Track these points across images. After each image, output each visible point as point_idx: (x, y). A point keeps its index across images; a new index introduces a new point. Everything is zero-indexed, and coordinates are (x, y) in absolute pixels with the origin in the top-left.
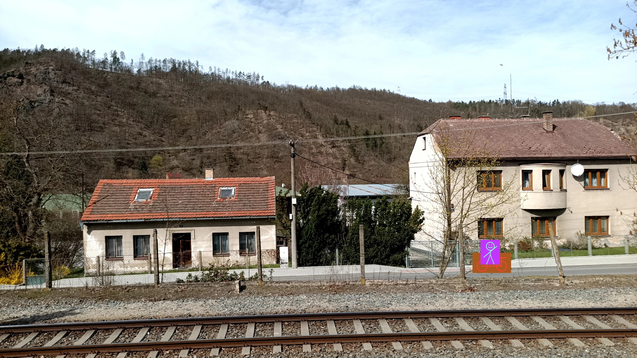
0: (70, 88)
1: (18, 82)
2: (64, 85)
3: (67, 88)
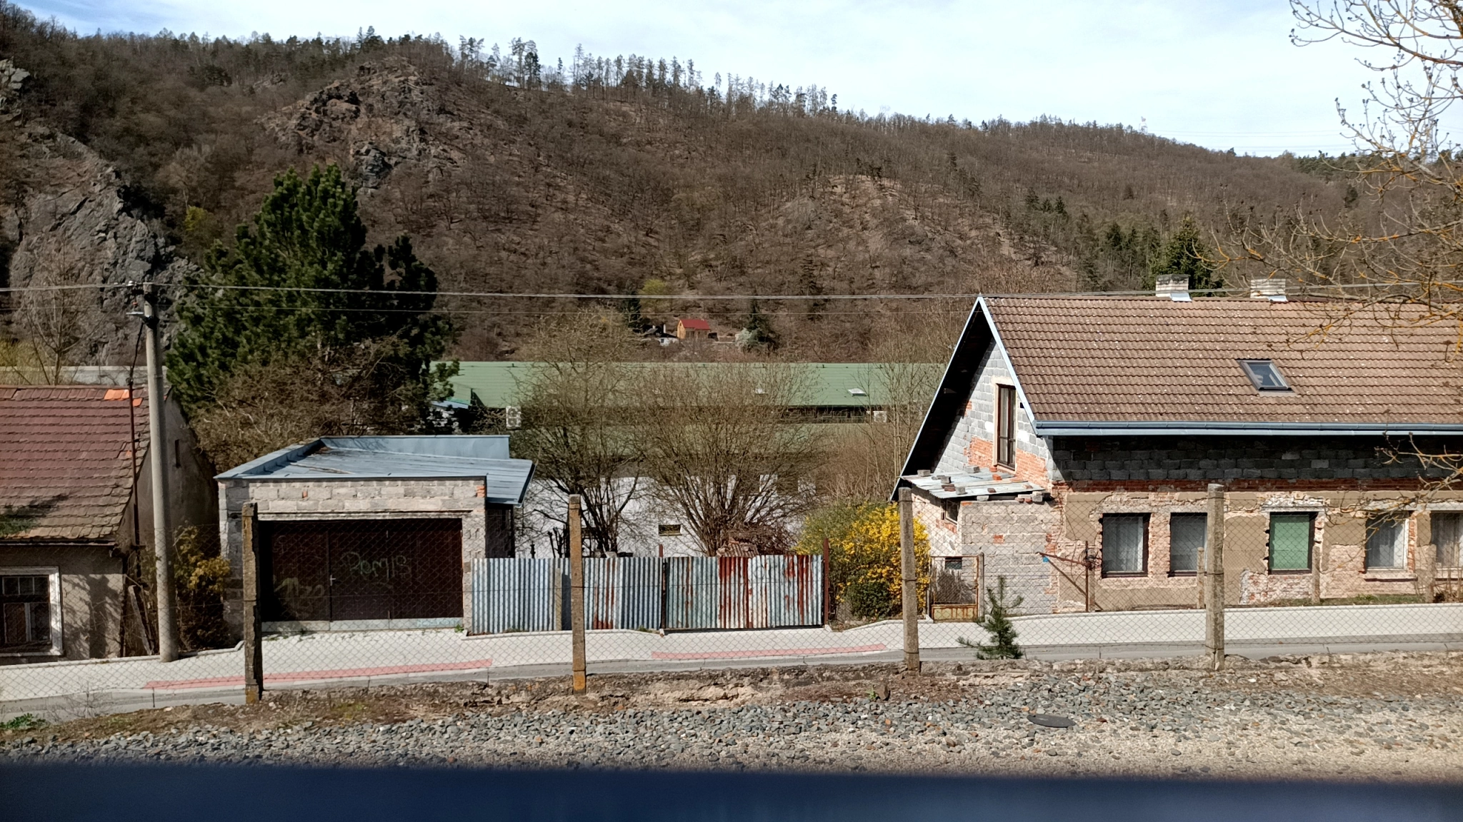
0: (455, 124)
1: (349, 110)
2: (442, 118)
3: (449, 125)
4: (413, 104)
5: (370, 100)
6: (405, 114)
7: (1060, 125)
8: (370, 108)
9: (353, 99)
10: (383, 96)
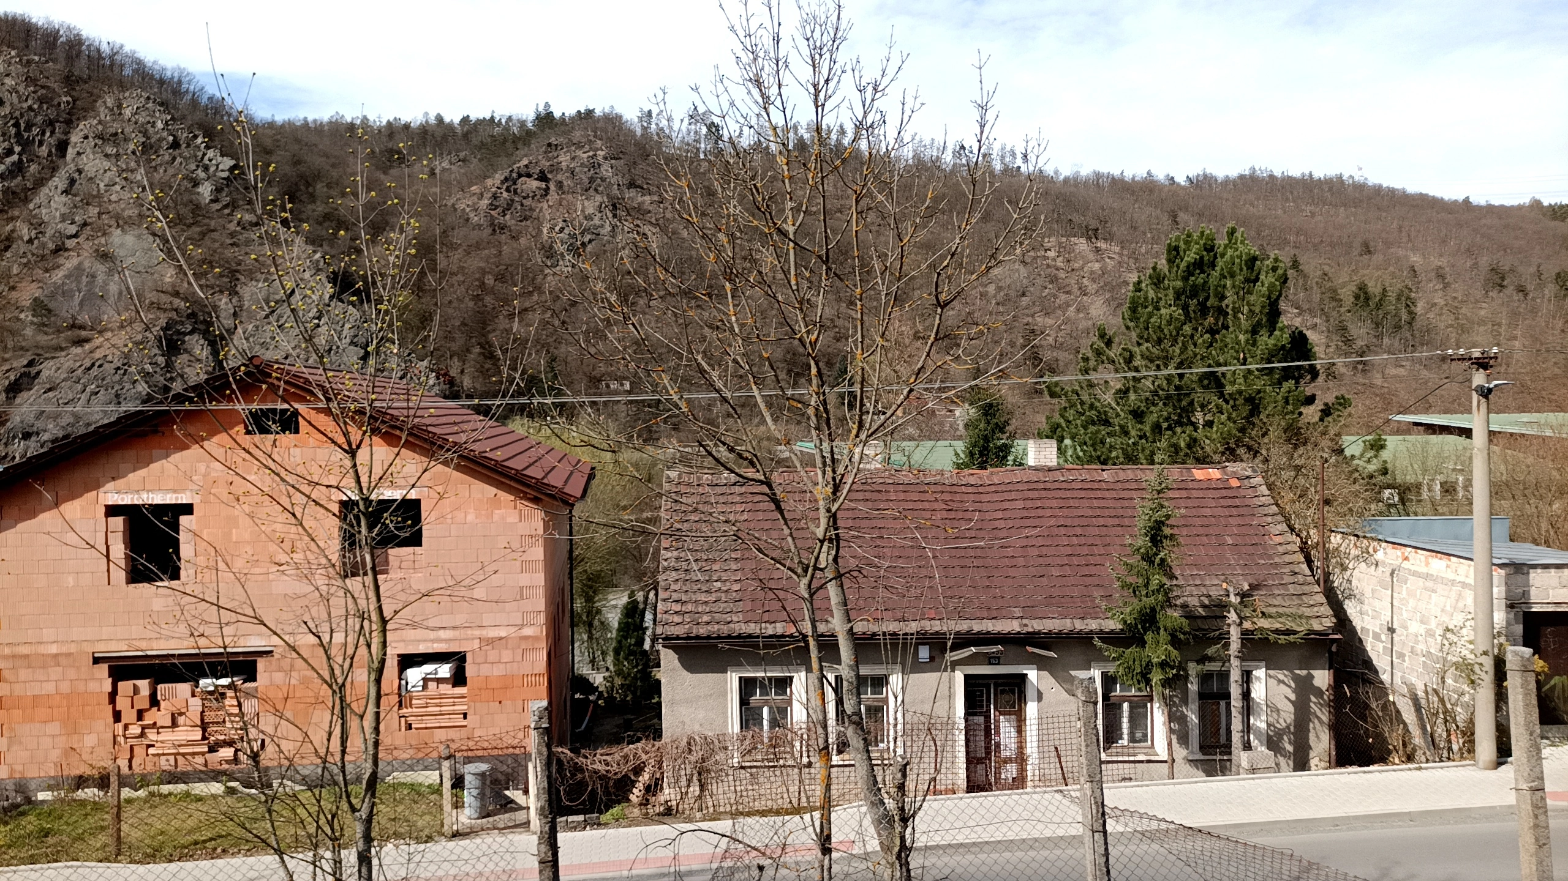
0: (645, 198)
1: (539, 188)
2: (632, 193)
3: (640, 199)
4: (603, 179)
5: (559, 177)
6: (596, 190)
7: (1272, 177)
8: (560, 184)
9: (542, 177)
10: (572, 173)
